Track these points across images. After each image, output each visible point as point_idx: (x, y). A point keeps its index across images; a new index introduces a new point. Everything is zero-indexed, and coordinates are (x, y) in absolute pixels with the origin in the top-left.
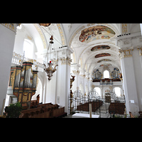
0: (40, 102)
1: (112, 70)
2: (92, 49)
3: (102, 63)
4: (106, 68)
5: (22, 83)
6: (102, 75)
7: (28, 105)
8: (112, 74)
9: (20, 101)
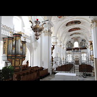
0: (29, 66)
1: (80, 41)
2: (67, 25)
3: (74, 36)
4: (76, 39)
5: (14, 51)
6: (73, 45)
7: (20, 68)
8: (80, 44)
9: (13, 65)
